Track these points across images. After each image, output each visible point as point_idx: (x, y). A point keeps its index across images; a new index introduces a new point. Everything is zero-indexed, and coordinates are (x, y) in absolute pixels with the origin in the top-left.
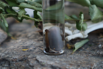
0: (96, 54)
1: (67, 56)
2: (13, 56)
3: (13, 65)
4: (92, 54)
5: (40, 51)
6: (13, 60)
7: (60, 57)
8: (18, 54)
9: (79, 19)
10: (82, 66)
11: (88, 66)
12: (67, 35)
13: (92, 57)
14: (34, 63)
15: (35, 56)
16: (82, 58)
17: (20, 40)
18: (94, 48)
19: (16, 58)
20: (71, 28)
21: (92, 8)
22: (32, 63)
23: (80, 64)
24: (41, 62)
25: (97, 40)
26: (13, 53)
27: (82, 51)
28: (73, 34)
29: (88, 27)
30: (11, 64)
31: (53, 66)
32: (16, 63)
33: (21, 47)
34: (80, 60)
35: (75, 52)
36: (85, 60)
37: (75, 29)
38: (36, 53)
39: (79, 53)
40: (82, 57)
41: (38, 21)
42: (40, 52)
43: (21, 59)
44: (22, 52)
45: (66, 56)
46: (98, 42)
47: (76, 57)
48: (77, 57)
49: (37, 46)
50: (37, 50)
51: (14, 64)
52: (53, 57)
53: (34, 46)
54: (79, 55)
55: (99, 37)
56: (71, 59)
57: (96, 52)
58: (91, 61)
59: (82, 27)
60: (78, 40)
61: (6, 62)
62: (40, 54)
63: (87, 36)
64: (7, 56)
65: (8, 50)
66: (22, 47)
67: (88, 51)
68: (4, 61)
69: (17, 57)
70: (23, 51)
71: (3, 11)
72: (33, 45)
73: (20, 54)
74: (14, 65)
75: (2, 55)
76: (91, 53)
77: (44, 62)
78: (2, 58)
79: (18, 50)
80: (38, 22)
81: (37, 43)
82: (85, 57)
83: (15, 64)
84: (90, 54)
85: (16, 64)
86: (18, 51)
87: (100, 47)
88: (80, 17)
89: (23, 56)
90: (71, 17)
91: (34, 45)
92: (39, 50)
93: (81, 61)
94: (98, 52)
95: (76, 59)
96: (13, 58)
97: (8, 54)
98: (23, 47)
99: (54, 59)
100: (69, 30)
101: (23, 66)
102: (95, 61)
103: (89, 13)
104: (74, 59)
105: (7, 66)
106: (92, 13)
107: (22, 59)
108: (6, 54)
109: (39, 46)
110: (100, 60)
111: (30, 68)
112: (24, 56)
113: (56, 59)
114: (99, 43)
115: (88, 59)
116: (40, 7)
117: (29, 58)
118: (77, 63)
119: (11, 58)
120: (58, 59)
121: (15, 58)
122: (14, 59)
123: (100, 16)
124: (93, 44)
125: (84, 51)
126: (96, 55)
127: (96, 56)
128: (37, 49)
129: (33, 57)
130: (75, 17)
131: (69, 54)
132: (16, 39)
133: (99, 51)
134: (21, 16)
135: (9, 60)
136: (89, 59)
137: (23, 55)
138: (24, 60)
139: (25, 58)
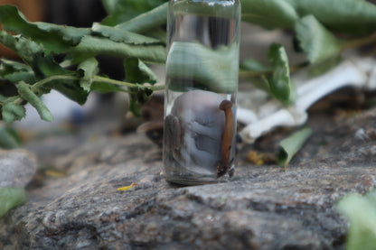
0: (360, 156)
2: (99, 209)
3: (108, 234)
6: (105, 218)
8: (113, 202)
10: (341, 189)
11: (357, 185)
14: (187, 208)
19: (112, 213)
22: (182, 209)
23: (330, 185)
24: (211, 199)
26: (93, 201)
27: (310, 161)
28: (260, 118)
30: (103, 234)
31: (255, 201)
32: (121, 225)
33: (107, 183)
34: (323, 175)
39: (301, 165)
41: (149, 88)
43: (132, 210)
51: (113, 229)
56: (295, 179)
61: (80, 233)
65: (68, 198)
66: (110, 185)
68: (70, 234)
69: (116, 208)
70: (122, 192)
74: (115, 232)
77: (220, 198)
78: (63, 224)
79: (102, 193)
80: (149, 92)
83: (118, 231)
84: (338, 160)
85: (123, 228)
86: (105, 194)
87: (362, 138)
89: (133, 203)
90: (242, 66)
93: (329, 179)
94: (362, 151)
96: (105, 215)
99: (243, 186)
101: (152, 224)
105: (86, 243)
106: (309, 43)
107: (137, 209)
108: (71, 210)
111: (181, 224)
112: (137, 201)
113: (252, 185)
117: (162, 200)
118: (321, 186)
119: (93, 215)
120: (257, 185)
121: (108, 212)
122: (109, 216)
126: (361, 160)
127: (359, 162)
128: (163, 180)
132: (67, 175)
133: (363, 148)
134: (92, 80)
135: (90, 223)
138: (145, 209)
139: (147, 203)
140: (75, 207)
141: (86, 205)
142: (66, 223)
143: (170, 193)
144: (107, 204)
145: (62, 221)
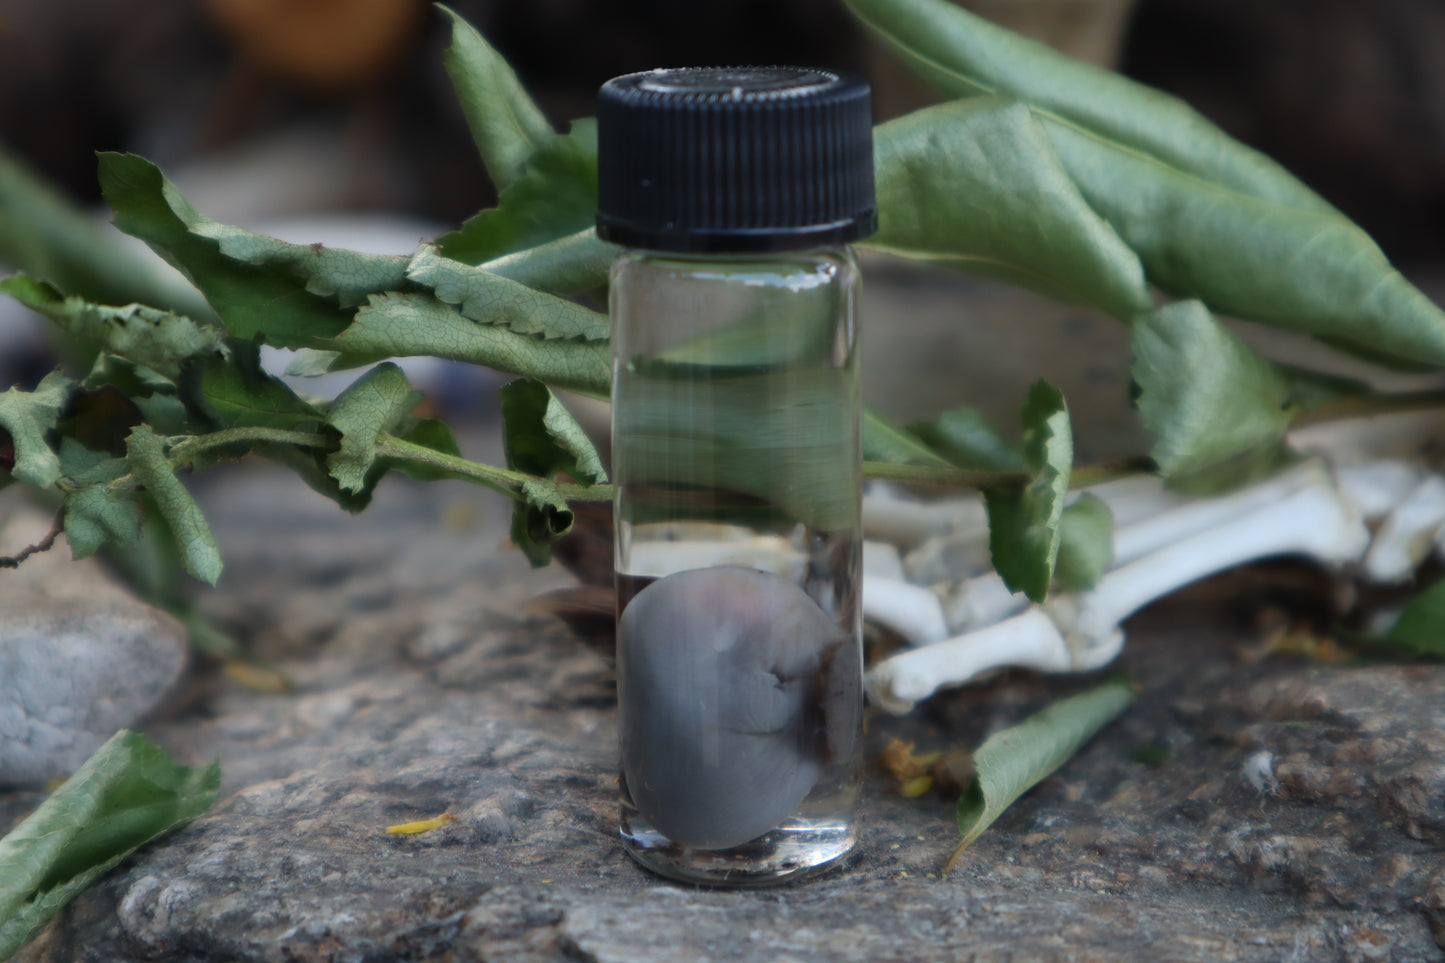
1: (900, 897)
2: (293, 907)
4: (1175, 867)
5: (586, 840)
6: (299, 948)
7: (818, 908)
8: (346, 887)
9: (1015, 462)
12: (890, 640)
13: (1176, 904)
15: (546, 906)
16: (1069, 920)
17: (337, 703)
18: (1193, 796)
19: (327, 934)
20: (930, 553)
21: (1168, 337)
25: (1225, 697)
26: (288, 868)
27: (1062, 834)
28: (956, 631)
29: (1125, 543)
33: (372, 789)
34: (1041, 934)
35: (983, 842)
36: (1094, 944)
37: (978, 572)
38: (548, 861)
39: (1025, 847)
40: (1066, 907)
41: (562, 508)
42: (584, 853)
43: (390, 938)
44: (386, 851)
45: (881, 897)
46: (1243, 717)
47: (1001, 908)
48: (1007, 900)
49: (553, 783)
50: (552, 824)
52: (750, 917)
53: (517, 780)
54: (1033, 874)
55: (1253, 654)
56: (942, 931)
57: (1218, 843)
58: (1160, 943)
59: (1051, 561)
60: (1010, 696)
62: (589, 869)
63: (1108, 647)
64: (231, 903)
65: (225, 832)
66: (377, 798)
67: (1130, 834)
69: (344, 917)
71: (148, 391)
72: (502, 772)
73: (375, 882)
75: (165, 896)
76: (1161, 846)
78: (174, 933)
79: (336, 833)
80: (562, 520)
81: (539, 744)
82: (1098, 907)
86: (339, 844)
87: (1258, 784)
88: (1029, 435)
89: (407, 907)
90: (929, 437)
91: (513, 767)
92: (581, 827)
93: (1051, 955)
94: (1235, 841)
95: (997, 936)
96: (302, 935)
97: (233, 878)
98: (389, 787)
99: (755, 935)
100: (910, 577)
102: (1201, 943)
103: (1135, 391)
104: (981, 926)
106: (1171, 398)
107: (402, 939)
108: (212, 886)
109: (573, 782)
110: (1262, 940)
112: (421, 903)
113: (785, 935)
114: (1254, 731)
115: (1129, 922)
116: (581, 340)
117: (482, 931)
119: (268, 925)
121: (315, 928)
122: (315, 942)
123: (1257, 427)
124: (1180, 739)
125: (1084, 833)
126: (1220, 874)
127: (1212, 881)
128: (550, 817)
129: (530, 922)
130: (969, 431)
131: (912, 869)
132: (292, 691)
133: (1247, 828)
134: (372, 453)
135: (254, 953)
136: (1144, 920)
137: (404, 895)
138: (428, 947)
139: (436, 930)
140: (226, 880)
141: (260, 881)
142: (184, 929)
143: (516, 909)
144: (325, 891)
145: (174, 922)
